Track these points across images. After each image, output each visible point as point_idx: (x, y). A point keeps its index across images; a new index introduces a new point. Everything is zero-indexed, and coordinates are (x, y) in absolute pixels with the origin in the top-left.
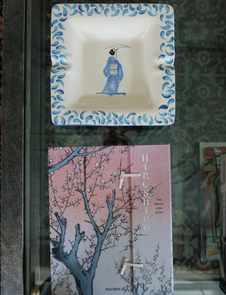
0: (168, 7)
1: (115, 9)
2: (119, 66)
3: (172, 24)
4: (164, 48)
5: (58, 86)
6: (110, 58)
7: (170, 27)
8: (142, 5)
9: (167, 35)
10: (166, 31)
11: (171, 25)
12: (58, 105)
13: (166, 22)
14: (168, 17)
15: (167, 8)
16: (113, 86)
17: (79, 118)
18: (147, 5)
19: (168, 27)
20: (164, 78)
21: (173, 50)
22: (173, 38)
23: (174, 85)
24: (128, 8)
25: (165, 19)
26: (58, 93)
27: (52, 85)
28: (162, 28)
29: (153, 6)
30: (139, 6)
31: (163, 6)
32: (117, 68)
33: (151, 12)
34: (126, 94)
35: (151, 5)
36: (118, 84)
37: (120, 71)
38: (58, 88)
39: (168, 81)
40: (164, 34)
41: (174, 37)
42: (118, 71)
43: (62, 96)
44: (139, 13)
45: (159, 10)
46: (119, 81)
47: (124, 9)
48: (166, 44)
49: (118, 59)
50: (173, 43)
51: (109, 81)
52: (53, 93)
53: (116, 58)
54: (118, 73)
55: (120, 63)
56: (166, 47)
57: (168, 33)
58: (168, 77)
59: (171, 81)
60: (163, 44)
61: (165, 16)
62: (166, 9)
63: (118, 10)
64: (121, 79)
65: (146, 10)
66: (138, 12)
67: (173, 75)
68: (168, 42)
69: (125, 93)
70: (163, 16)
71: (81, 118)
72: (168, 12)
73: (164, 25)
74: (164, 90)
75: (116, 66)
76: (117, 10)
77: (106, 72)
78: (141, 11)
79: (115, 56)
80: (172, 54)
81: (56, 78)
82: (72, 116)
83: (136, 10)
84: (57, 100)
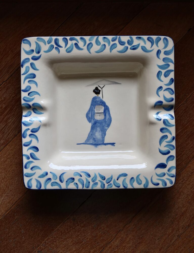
0: (166, 39)
1: (100, 43)
2: (107, 109)
3: (172, 62)
4: (161, 93)
5: (31, 141)
6: (94, 98)
7: (169, 65)
8: (134, 37)
9: (166, 76)
10: (163, 71)
11: (170, 64)
12: (32, 165)
13: (164, 60)
14: (166, 53)
15: (165, 41)
16: (98, 135)
17: (58, 181)
18: (140, 38)
19: (167, 66)
20: (162, 130)
21: (172, 94)
22: (173, 80)
23: (173, 139)
24: (117, 42)
25: (162, 56)
26: (31, 151)
27: (24, 141)
28: (159, 67)
29: (148, 39)
30: (130, 40)
31: (160, 39)
32: (103, 111)
33: (145, 47)
34: (115, 145)
35: (145, 37)
36: (106, 132)
37: (107, 115)
38: (32, 145)
39: (167, 134)
40: (161, 75)
41: (174, 78)
42: (105, 115)
43: (37, 154)
44: (131, 49)
45: (155, 45)
46: (106, 128)
47: (112, 43)
48: (165, 87)
49: (104, 100)
50: (172, 86)
51: (93, 128)
52: (26, 151)
53: (101, 98)
54: (105, 118)
55: (107, 104)
56: (164, 91)
57: (167, 73)
58: (166, 129)
59: (171, 134)
60: (161, 88)
61: (163, 51)
62: (164, 43)
63: (105, 45)
64: (109, 126)
65: (139, 45)
66: (129, 47)
67: (173, 126)
68: (166, 85)
69: (114, 143)
70: (159, 52)
71: (61, 181)
72: (166, 46)
73: (162, 63)
74: (162, 145)
75: (102, 109)
76: (102, 45)
77: (90, 116)
78: (133, 46)
79: (100, 95)
80: (171, 100)
81: (29, 132)
82: (49, 179)
83: (127, 45)
84: (31, 159)
